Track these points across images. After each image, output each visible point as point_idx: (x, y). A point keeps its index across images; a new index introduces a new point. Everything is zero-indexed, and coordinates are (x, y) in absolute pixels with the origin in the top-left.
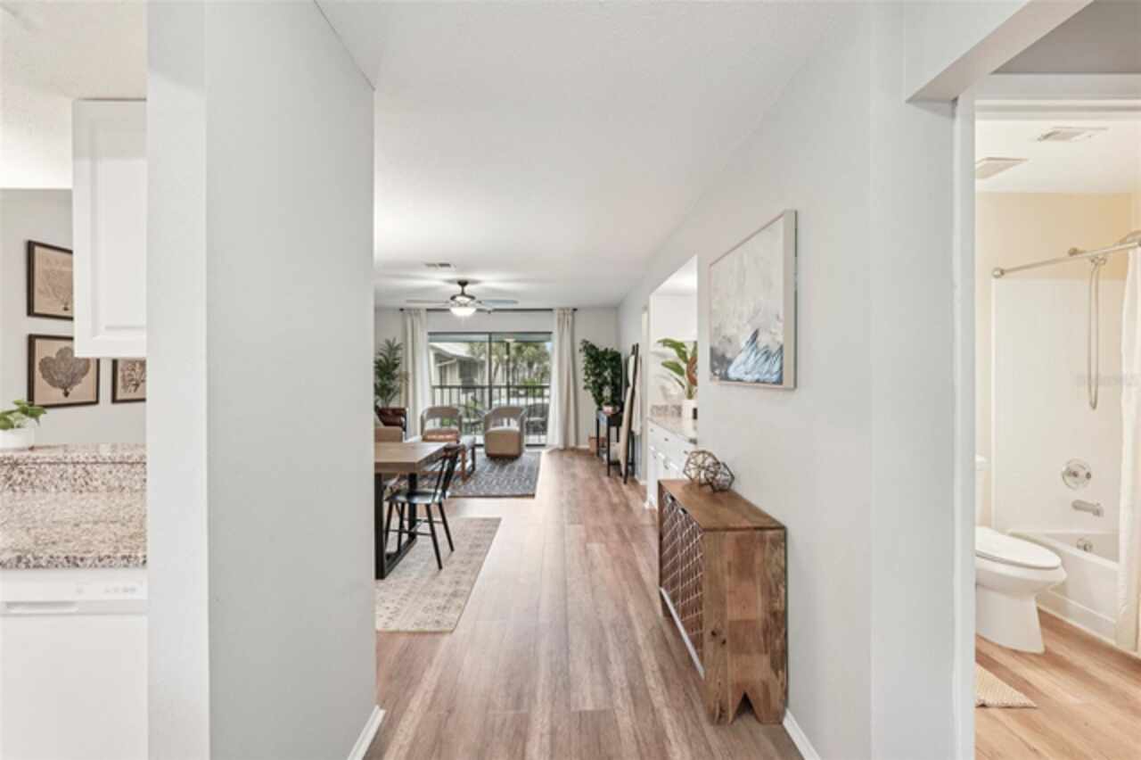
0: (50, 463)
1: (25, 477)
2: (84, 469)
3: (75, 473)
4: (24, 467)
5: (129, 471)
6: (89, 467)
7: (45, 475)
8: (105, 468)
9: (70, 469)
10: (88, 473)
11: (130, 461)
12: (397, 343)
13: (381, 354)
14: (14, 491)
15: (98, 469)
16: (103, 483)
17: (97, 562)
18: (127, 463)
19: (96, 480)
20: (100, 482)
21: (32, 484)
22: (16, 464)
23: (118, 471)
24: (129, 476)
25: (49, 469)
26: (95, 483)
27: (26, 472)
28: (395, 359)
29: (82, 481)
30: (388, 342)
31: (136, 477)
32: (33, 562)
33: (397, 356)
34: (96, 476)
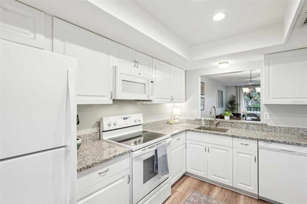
0: (240, 123)
1: (234, 125)
2: (247, 125)
3: (245, 126)
4: (234, 123)
5: (258, 126)
6: (248, 125)
7: (239, 125)
8: (252, 125)
9: (244, 125)
10: (248, 126)
11: (259, 124)
12: (235, 96)
13: (231, 99)
14: (232, 128)
15: (250, 125)
16: (252, 128)
17: (305, 145)
18: (258, 125)
19: (250, 127)
20: (251, 128)
21: (236, 127)
22: (233, 123)
23: (255, 126)
24: (258, 127)
25: (239, 124)
26: (250, 128)
27: (235, 124)
28: (234, 100)
29: (246, 127)
30: (232, 95)
31: (260, 128)
32: (288, 143)
33: (235, 99)
34: (250, 126)
